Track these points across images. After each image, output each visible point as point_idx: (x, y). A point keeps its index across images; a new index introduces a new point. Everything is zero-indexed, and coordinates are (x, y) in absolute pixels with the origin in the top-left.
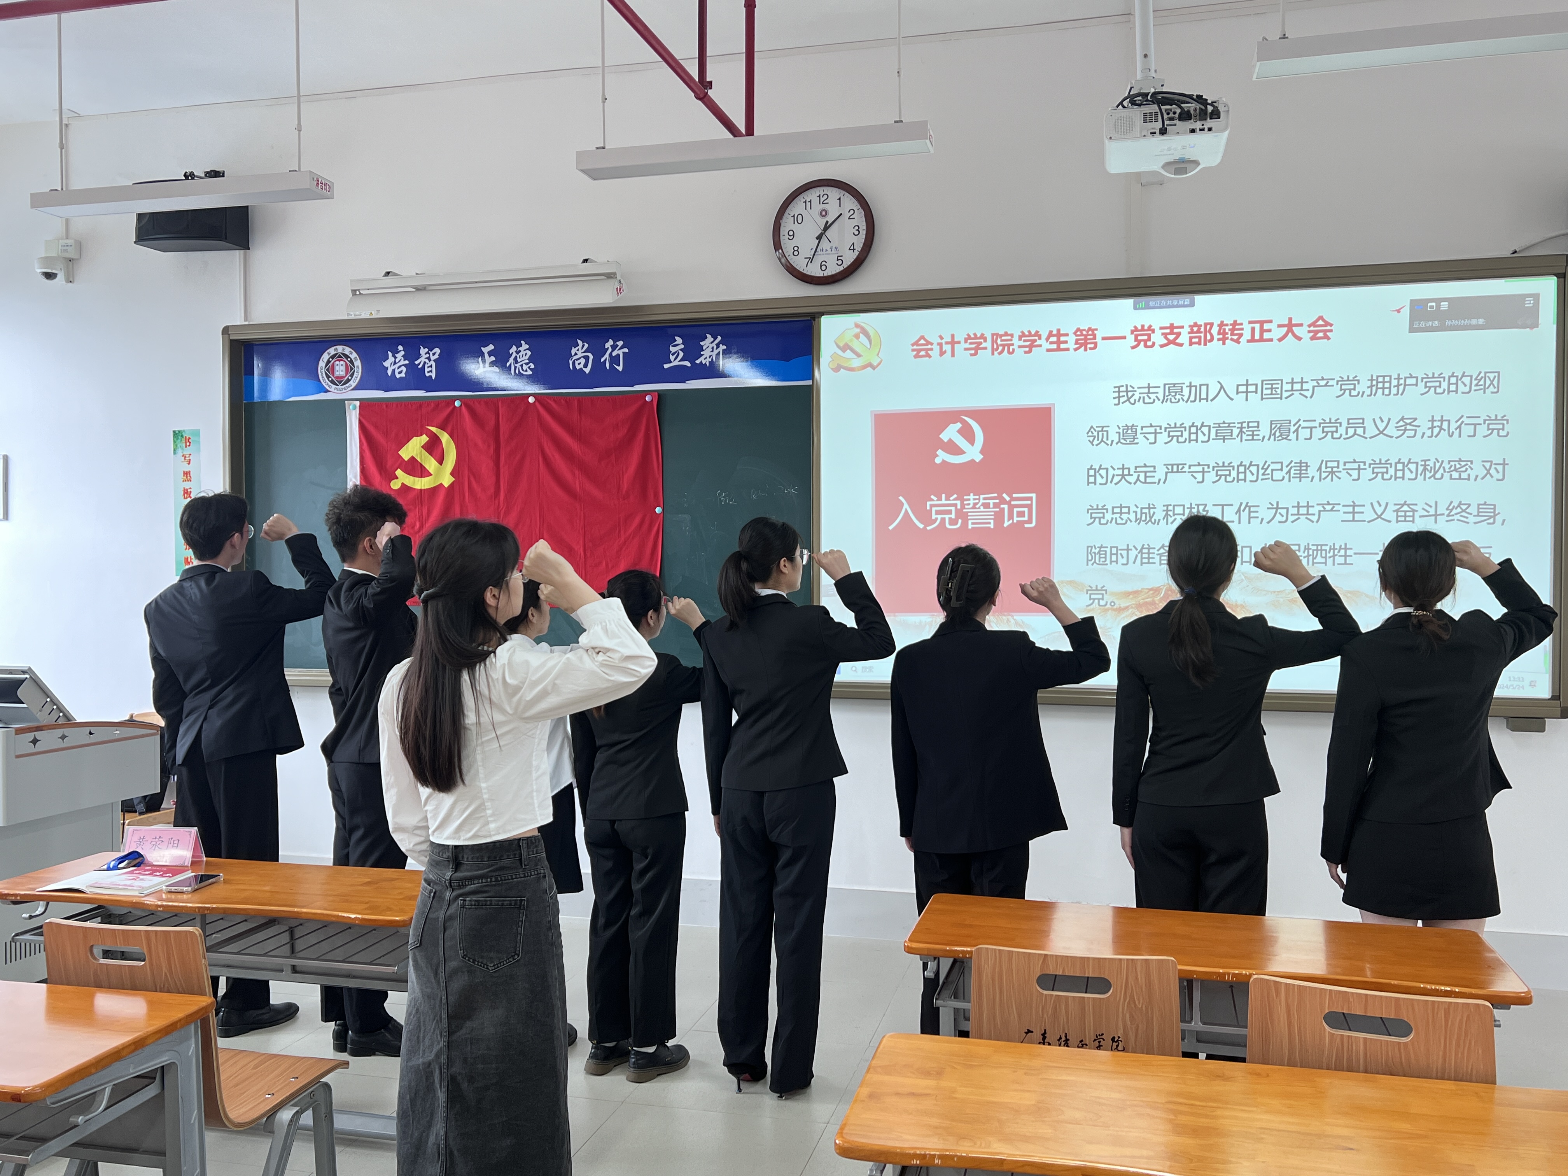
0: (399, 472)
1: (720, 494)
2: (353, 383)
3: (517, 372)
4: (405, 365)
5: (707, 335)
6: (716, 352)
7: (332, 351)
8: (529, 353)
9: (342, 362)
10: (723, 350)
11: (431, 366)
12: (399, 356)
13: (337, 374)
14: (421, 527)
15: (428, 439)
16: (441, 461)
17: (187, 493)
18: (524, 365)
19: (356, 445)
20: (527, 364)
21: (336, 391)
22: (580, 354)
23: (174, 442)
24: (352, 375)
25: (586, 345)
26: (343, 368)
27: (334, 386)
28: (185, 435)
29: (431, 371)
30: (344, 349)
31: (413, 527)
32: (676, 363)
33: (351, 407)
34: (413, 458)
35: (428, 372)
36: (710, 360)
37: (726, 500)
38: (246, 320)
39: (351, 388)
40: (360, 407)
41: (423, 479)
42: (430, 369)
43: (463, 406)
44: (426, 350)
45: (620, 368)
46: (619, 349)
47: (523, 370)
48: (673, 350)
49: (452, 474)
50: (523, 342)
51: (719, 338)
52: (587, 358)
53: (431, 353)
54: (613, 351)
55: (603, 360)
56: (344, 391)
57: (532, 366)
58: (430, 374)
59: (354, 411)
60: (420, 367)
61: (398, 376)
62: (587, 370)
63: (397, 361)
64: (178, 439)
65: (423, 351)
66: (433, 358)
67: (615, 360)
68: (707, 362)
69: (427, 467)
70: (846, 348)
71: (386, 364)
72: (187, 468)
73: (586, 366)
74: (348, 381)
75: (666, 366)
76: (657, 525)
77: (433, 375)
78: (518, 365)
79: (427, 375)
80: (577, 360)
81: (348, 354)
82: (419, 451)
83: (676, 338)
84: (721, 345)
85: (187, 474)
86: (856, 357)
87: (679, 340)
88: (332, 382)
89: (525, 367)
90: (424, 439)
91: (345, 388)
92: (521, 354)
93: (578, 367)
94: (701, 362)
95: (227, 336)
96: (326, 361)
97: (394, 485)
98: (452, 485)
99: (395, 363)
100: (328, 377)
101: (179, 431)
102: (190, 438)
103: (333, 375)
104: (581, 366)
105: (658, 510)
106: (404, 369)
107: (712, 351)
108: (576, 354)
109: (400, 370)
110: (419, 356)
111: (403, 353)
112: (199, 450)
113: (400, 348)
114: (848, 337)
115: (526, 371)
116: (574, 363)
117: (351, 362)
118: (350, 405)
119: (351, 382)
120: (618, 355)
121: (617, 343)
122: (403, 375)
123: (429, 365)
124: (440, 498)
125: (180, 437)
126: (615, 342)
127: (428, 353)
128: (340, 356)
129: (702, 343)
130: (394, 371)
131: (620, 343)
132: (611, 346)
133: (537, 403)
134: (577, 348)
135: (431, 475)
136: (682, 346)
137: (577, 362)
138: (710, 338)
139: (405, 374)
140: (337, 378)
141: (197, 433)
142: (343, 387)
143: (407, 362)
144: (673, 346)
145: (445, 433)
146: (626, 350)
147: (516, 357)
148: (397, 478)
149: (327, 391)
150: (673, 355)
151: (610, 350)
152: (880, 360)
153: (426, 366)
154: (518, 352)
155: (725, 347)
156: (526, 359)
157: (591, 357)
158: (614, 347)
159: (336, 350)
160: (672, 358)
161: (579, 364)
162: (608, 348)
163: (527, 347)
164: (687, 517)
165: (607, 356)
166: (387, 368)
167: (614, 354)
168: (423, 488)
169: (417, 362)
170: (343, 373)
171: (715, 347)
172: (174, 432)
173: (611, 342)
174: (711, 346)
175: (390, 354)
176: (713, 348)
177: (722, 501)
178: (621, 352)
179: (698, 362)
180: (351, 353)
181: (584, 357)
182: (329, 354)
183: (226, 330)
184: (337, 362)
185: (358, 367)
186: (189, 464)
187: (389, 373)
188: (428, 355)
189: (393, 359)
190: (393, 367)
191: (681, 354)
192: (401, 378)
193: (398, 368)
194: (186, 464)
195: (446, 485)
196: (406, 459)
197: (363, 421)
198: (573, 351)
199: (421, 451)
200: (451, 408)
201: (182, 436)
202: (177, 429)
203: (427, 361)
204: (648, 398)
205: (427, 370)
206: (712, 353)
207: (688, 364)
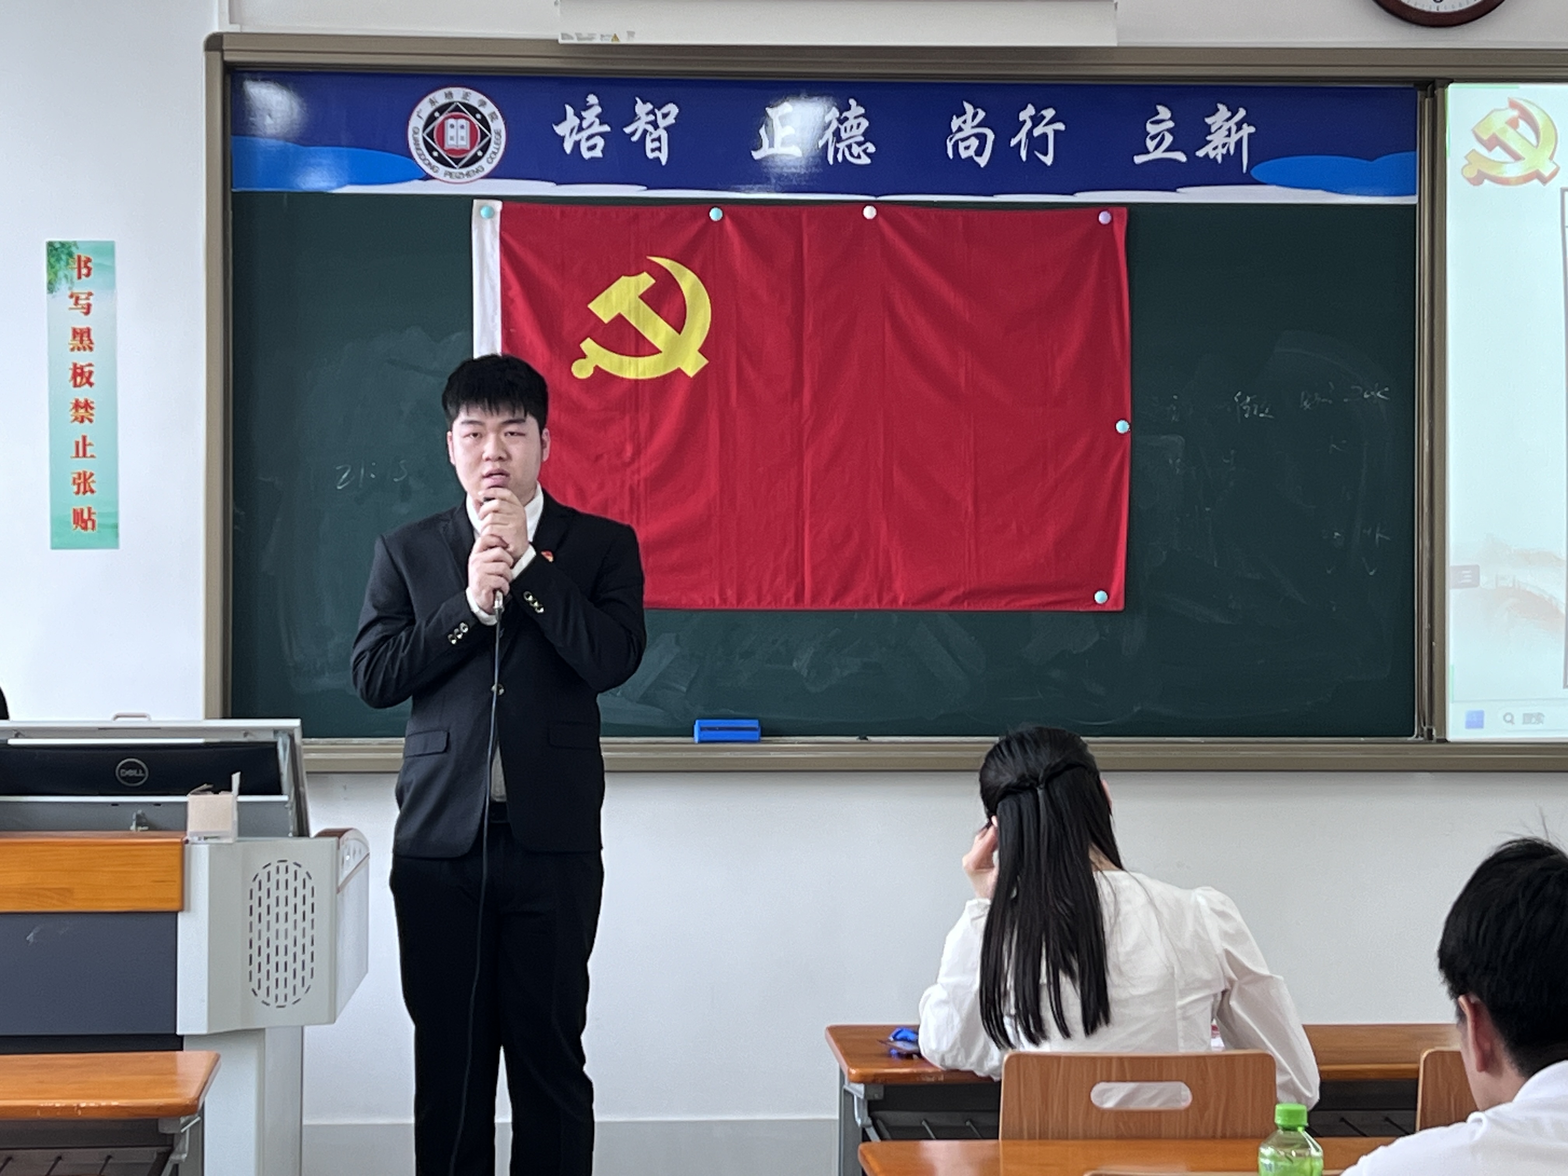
0: (588, 345)
1: (1242, 399)
2: (487, 165)
3: (840, 158)
4: (602, 135)
5: (1220, 106)
6: (1235, 137)
7: (440, 97)
8: (865, 123)
9: (462, 122)
10: (1250, 135)
11: (659, 139)
12: (590, 115)
13: (450, 143)
14: (637, 453)
15: (653, 281)
16: (678, 324)
17: (82, 374)
18: (855, 147)
19: (493, 288)
20: (860, 144)
21: (448, 178)
22: (968, 130)
23: (50, 266)
24: (485, 149)
25: (981, 114)
26: (465, 133)
27: (442, 169)
28: (76, 252)
29: (659, 149)
30: (466, 95)
31: (620, 453)
32: (1159, 154)
33: (483, 212)
34: (620, 318)
35: (653, 150)
36: (1224, 151)
37: (1252, 410)
38: (231, 22)
39: (482, 174)
40: (502, 212)
41: (640, 359)
42: (657, 144)
43: (727, 219)
44: (649, 107)
45: (1048, 160)
46: (1047, 124)
47: (851, 155)
48: (1152, 129)
49: (702, 351)
50: (852, 102)
51: (1242, 113)
52: (982, 138)
53: (659, 114)
54: (1035, 125)
55: (1014, 142)
56: (466, 179)
57: (871, 149)
58: (656, 154)
59: (488, 222)
60: (635, 138)
61: (587, 155)
62: (983, 161)
63: (585, 124)
64: (59, 260)
65: (642, 108)
66: (662, 123)
67: (1038, 144)
68: (1218, 155)
69: (648, 335)
70: (1493, 142)
71: (561, 130)
72: (82, 322)
73: (980, 152)
74: (475, 159)
75: (1139, 159)
76: (1119, 455)
77: (664, 157)
78: (841, 146)
79: (651, 155)
80: (963, 140)
81: (476, 105)
82: (633, 306)
83: (1160, 108)
84: (1245, 126)
85: (82, 337)
86: (1511, 160)
87: (1164, 112)
88: (441, 160)
89: (856, 150)
90: (645, 281)
91: (468, 174)
92: (847, 124)
93: (964, 154)
94: (1207, 155)
95: (218, 54)
96: (425, 115)
97: (580, 369)
98: (702, 374)
99: (581, 129)
100: (430, 149)
101: (63, 244)
102: (89, 260)
103: (442, 146)
104: (971, 152)
105: (1122, 427)
106: (600, 142)
107: (1229, 135)
108: (960, 129)
109: (591, 142)
110: (633, 117)
111: (598, 110)
112: (112, 285)
113: (592, 99)
114: (1498, 124)
115: (859, 157)
116: (956, 146)
117: (484, 121)
118: (481, 208)
119: (483, 162)
120: (1045, 136)
121: (1044, 112)
122: (598, 153)
123: (655, 135)
124: (678, 400)
125: (64, 257)
126: (1038, 110)
127: (652, 112)
128: (457, 109)
129: (1209, 120)
130: (577, 144)
131: (1049, 113)
132: (1032, 118)
133: (881, 220)
134: (962, 119)
135: (657, 351)
136: (1171, 124)
137: (962, 146)
138: (1223, 111)
139: (603, 151)
140: (451, 151)
141: (108, 250)
142: (464, 171)
143: (606, 128)
144: (1153, 123)
145: (689, 272)
146: (1060, 126)
147: (838, 130)
148: (583, 356)
149: (428, 177)
150: (1153, 138)
151: (1029, 125)
152: (1555, 167)
153: (648, 139)
154: (842, 121)
155: (1252, 129)
156: (858, 135)
157: (991, 136)
158: (1037, 120)
159: (450, 95)
160: (1151, 144)
161: (967, 148)
162: (1024, 122)
163: (862, 111)
164: (1179, 440)
165: (1022, 135)
166: (562, 139)
167: (1037, 132)
168: (641, 377)
169: (628, 130)
170: (464, 144)
171: (1234, 129)
172: (50, 244)
173: (1030, 110)
174: (1226, 126)
175: (569, 110)
176: (1229, 130)
177: (1245, 411)
178: (1050, 131)
179: (1200, 153)
180: (483, 104)
181: (977, 136)
182: (432, 102)
183: (214, 43)
184: (451, 121)
185: (498, 133)
186: (87, 313)
187: (568, 147)
188: (652, 118)
189: (578, 121)
190: (576, 137)
191: (1169, 139)
192: (593, 159)
193: (589, 138)
194: (79, 313)
195: (691, 372)
196: (606, 320)
197: (507, 237)
198: (955, 123)
199: (637, 308)
200: (701, 222)
201: (70, 255)
202: (56, 239)
203: (650, 128)
204: (1104, 218)
205: (649, 145)
206: (1227, 140)
207: (1181, 157)
